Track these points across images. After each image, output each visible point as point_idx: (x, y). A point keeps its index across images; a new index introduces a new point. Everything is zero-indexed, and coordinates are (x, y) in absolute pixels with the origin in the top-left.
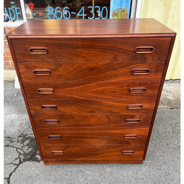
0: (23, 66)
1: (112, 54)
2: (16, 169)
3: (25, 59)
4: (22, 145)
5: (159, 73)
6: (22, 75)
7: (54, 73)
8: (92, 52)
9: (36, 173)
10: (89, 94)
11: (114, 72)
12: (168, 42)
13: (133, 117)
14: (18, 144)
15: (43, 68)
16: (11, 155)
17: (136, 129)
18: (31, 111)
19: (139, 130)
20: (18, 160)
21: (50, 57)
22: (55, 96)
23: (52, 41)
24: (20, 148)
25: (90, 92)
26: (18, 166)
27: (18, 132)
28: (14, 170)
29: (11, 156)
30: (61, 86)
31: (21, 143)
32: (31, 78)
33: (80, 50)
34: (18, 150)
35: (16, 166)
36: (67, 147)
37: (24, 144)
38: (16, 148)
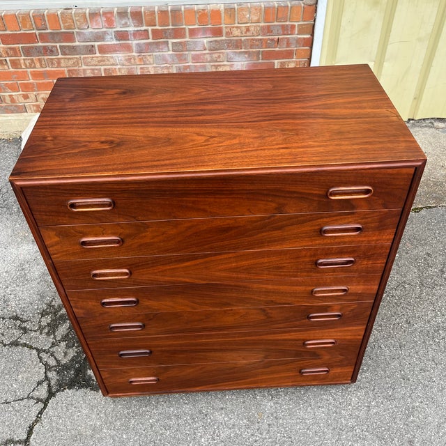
0: (52, 233)
1: (271, 201)
2: (41, 413)
3: (59, 220)
4: (51, 340)
5: (387, 231)
6: (50, 249)
7: (128, 242)
8: (223, 200)
9: (91, 425)
10: (217, 274)
11: (278, 233)
12: (406, 176)
13: (325, 309)
14: (41, 337)
15: (103, 234)
16: (25, 372)
17: (333, 330)
18: (75, 310)
19: (341, 331)
20: (45, 385)
21: (119, 214)
22: (134, 282)
23: (124, 187)
24: (46, 348)
25: (220, 270)
26: (46, 403)
27: (39, 300)
28: (38, 417)
29: (26, 375)
30: (148, 264)
31: (48, 334)
32: (74, 254)
33: (192, 199)
34: (42, 355)
35: (41, 405)
36: (166, 369)
37: (55, 337)
38: (37, 349)
